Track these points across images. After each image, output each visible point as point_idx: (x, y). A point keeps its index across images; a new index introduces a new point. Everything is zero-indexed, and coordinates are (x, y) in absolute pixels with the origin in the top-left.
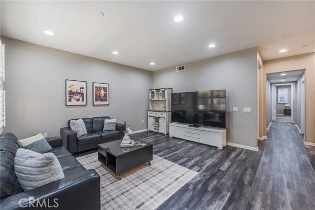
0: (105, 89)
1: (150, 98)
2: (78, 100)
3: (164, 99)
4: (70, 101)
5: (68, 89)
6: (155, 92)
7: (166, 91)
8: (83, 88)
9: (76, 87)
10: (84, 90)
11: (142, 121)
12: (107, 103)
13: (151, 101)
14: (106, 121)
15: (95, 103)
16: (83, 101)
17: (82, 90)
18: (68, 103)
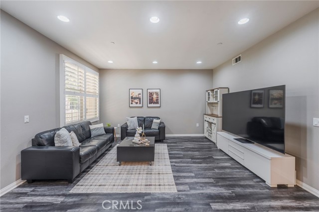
0: (157, 94)
1: (207, 101)
2: (137, 103)
3: (216, 101)
4: (132, 103)
5: (131, 96)
6: (211, 94)
7: (219, 91)
8: (140, 94)
9: (136, 93)
10: (141, 96)
11: (198, 125)
12: (158, 105)
13: (209, 103)
14: (155, 120)
15: (149, 105)
16: (140, 103)
17: (139, 95)
18: (131, 105)
